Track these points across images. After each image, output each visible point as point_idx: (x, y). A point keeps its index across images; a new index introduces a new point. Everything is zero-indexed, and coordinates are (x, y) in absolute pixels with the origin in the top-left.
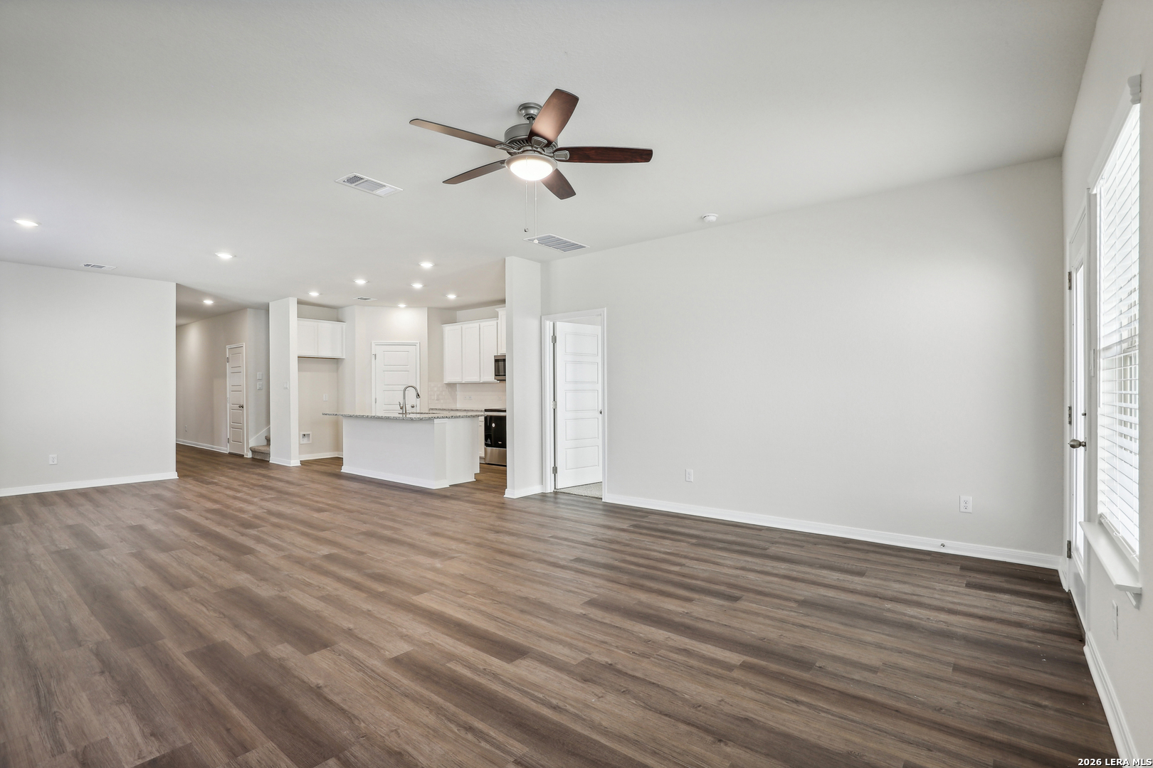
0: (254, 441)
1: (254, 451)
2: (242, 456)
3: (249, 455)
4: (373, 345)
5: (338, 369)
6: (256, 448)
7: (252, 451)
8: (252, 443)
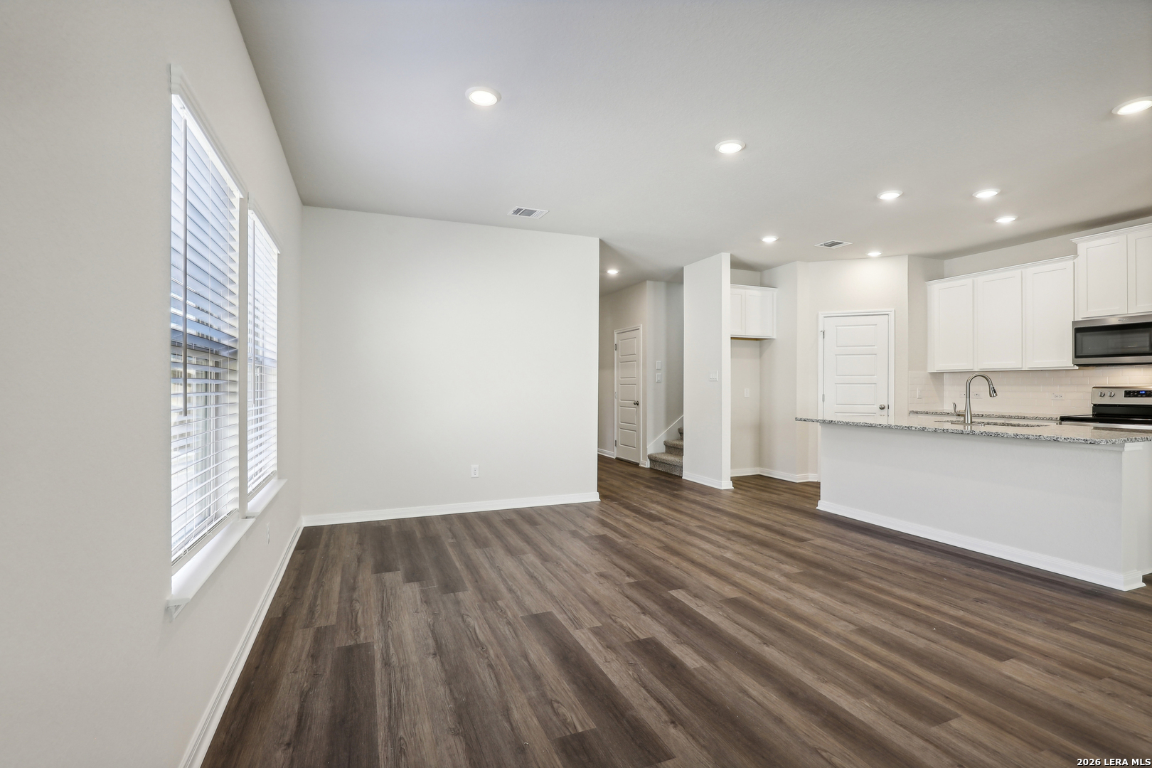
0: (653, 446)
1: (653, 460)
2: (637, 465)
3: (646, 464)
4: (821, 317)
5: (761, 355)
6: (657, 456)
7: (651, 460)
8: (650, 451)
